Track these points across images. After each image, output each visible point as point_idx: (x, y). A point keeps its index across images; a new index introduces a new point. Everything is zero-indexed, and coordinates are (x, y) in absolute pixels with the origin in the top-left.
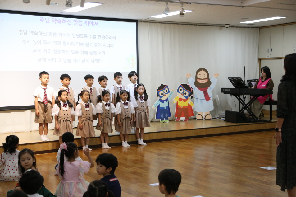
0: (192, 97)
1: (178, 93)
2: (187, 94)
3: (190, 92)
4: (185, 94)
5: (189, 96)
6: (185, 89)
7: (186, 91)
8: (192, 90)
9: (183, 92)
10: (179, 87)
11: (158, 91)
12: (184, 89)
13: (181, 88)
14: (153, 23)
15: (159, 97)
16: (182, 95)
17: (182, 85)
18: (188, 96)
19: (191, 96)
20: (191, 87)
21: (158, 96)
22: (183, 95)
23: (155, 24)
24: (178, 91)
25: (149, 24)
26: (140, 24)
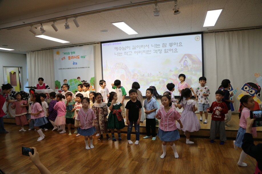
0: (259, 95)
1: (242, 91)
2: (254, 92)
3: (257, 90)
4: (251, 92)
5: (256, 94)
6: (251, 87)
7: (252, 89)
8: (259, 88)
9: (249, 90)
10: (244, 86)
12: (249, 87)
13: (246, 86)
14: (220, 33)
16: (247, 92)
17: (248, 83)
18: (254, 94)
19: (258, 93)
20: (259, 86)
22: (249, 92)
23: (222, 33)
24: (243, 89)
25: (215, 34)
26: (206, 34)
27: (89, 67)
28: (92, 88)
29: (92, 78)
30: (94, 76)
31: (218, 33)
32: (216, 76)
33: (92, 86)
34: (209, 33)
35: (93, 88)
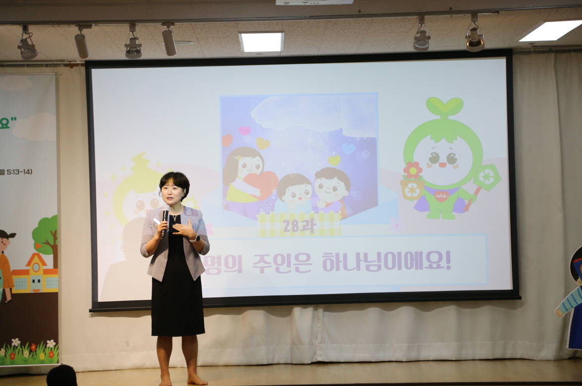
11: (576, 261)
15: (579, 280)
21: (576, 279)
25: (556, 59)
26: (525, 59)
27: (29, 172)
28: (44, 264)
29: (44, 222)
30: (56, 213)
31: (565, 55)
32: (559, 216)
33: (43, 256)
34: (536, 52)
35: (50, 265)
